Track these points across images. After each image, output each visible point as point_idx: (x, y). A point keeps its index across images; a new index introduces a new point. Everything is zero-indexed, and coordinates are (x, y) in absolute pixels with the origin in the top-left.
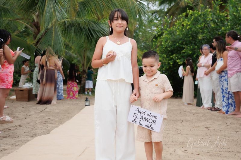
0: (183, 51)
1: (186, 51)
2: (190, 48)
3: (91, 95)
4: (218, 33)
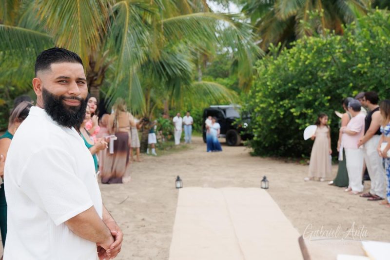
0: (299, 96)
1: (304, 96)
2: (310, 91)
3: (156, 154)
4: (352, 72)
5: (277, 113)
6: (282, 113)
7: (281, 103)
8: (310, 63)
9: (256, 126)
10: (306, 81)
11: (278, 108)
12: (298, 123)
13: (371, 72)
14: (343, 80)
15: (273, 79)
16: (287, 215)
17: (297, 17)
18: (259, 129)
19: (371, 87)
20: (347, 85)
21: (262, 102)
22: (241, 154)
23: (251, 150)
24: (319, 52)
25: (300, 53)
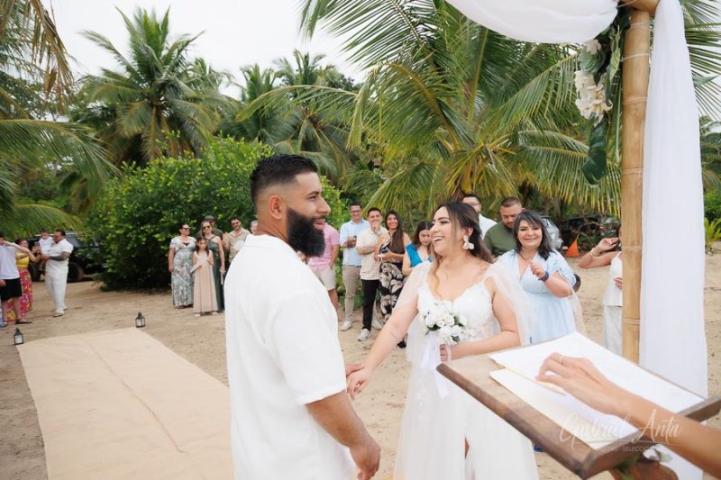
0: (163, 220)
4: (215, 196)
5: (138, 240)
6: (144, 240)
7: (142, 228)
8: (171, 185)
9: (110, 256)
10: (168, 203)
11: (138, 234)
12: (163, 250)
13: (232, 196)
14: (207, 203)
15: (130, 202)
16: (178, 352)
17: (143, 136)
18: (114, 260)
19: (235, 210)
20: (211, 208)
21: (117, 228)
22: (89, 290)
23: (101, 284)
24: (181, 173)
25: (160, 175)
